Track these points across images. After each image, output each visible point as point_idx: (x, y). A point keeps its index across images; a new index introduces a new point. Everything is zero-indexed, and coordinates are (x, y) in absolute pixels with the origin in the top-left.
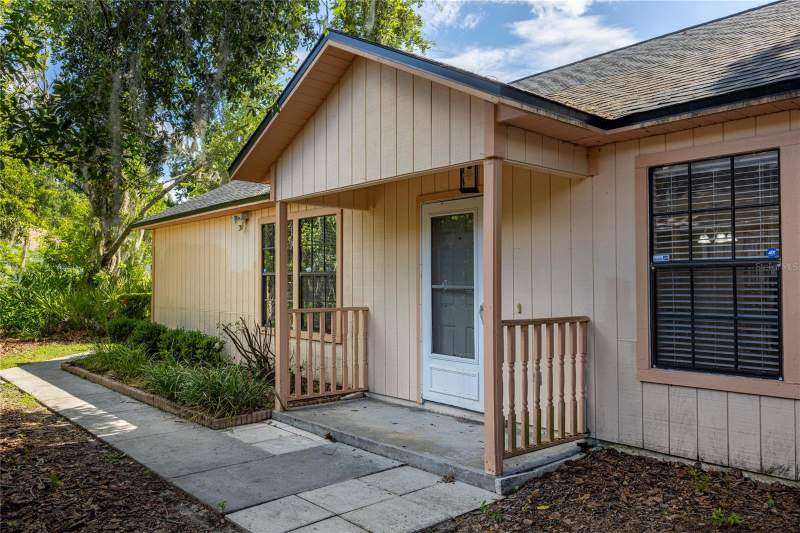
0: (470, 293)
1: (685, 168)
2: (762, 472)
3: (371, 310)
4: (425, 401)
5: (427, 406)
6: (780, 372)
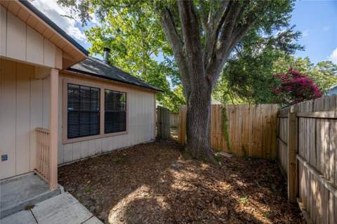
1: (78, 86)
6: (99, 133)
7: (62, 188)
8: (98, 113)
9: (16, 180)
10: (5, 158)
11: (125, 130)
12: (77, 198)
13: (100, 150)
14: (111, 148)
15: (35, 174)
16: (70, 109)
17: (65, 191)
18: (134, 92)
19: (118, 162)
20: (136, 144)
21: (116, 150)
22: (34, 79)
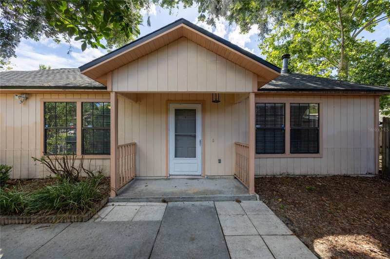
0: (195, 136)
1: (264, 104)
2: (280, 175)
3: (138, 144)
4: (170, 175)
5: (171, 177)
6: (284, 152)
7: (258, 196)
8: (283, 130)
9: (225, 178)
10: (220, 161)
11: (318, 152)
12: (272, 210)
13: (285, 171)
14: (297, 172)
15: (235, 178)
16: (258, 126)
17: (260, 200)
18: (331, 100)
19: (310, 190)
20: (336, 174)
21: (305, 176)
22: (234, 104)
